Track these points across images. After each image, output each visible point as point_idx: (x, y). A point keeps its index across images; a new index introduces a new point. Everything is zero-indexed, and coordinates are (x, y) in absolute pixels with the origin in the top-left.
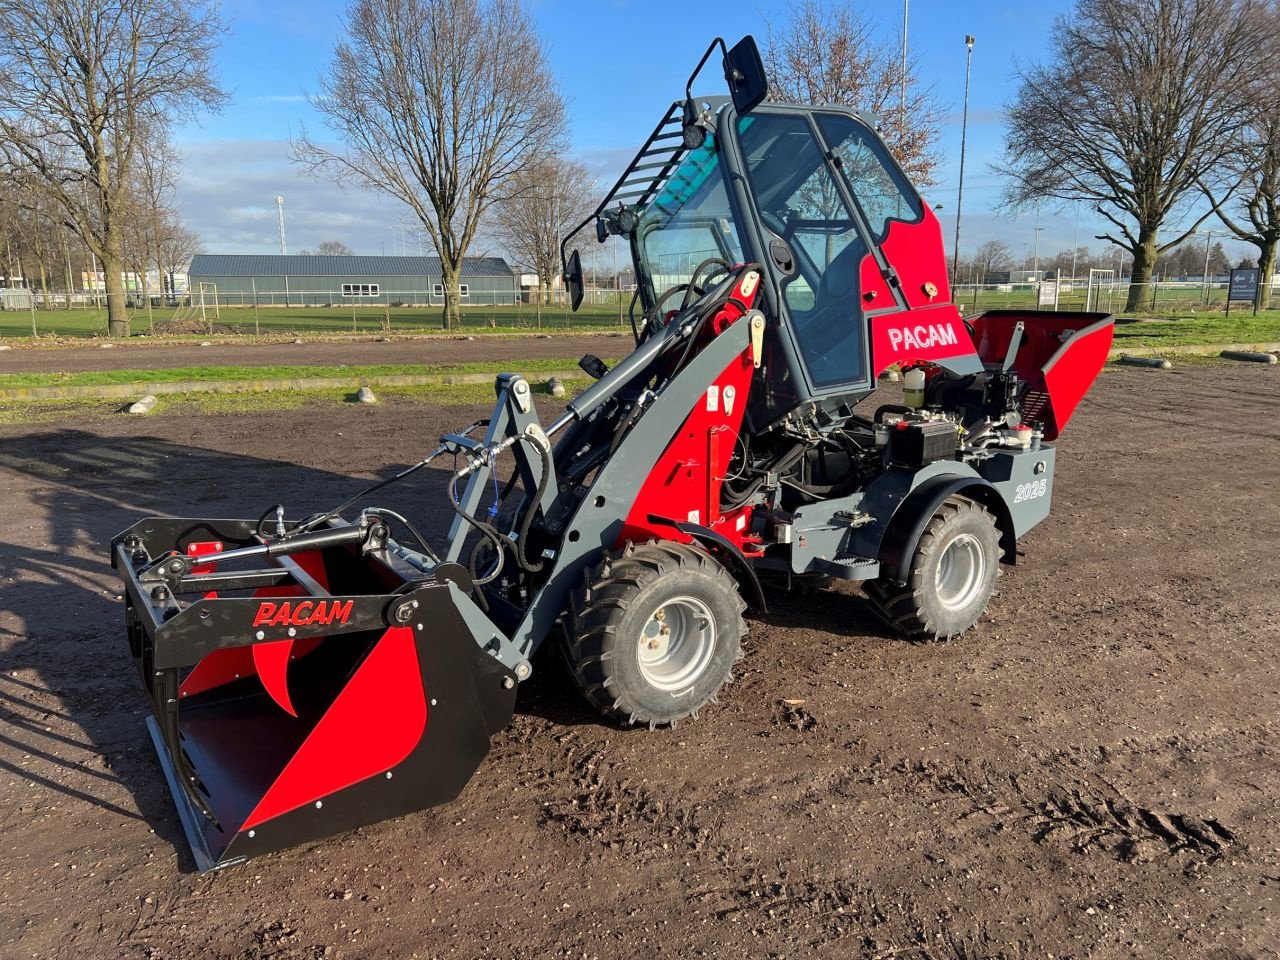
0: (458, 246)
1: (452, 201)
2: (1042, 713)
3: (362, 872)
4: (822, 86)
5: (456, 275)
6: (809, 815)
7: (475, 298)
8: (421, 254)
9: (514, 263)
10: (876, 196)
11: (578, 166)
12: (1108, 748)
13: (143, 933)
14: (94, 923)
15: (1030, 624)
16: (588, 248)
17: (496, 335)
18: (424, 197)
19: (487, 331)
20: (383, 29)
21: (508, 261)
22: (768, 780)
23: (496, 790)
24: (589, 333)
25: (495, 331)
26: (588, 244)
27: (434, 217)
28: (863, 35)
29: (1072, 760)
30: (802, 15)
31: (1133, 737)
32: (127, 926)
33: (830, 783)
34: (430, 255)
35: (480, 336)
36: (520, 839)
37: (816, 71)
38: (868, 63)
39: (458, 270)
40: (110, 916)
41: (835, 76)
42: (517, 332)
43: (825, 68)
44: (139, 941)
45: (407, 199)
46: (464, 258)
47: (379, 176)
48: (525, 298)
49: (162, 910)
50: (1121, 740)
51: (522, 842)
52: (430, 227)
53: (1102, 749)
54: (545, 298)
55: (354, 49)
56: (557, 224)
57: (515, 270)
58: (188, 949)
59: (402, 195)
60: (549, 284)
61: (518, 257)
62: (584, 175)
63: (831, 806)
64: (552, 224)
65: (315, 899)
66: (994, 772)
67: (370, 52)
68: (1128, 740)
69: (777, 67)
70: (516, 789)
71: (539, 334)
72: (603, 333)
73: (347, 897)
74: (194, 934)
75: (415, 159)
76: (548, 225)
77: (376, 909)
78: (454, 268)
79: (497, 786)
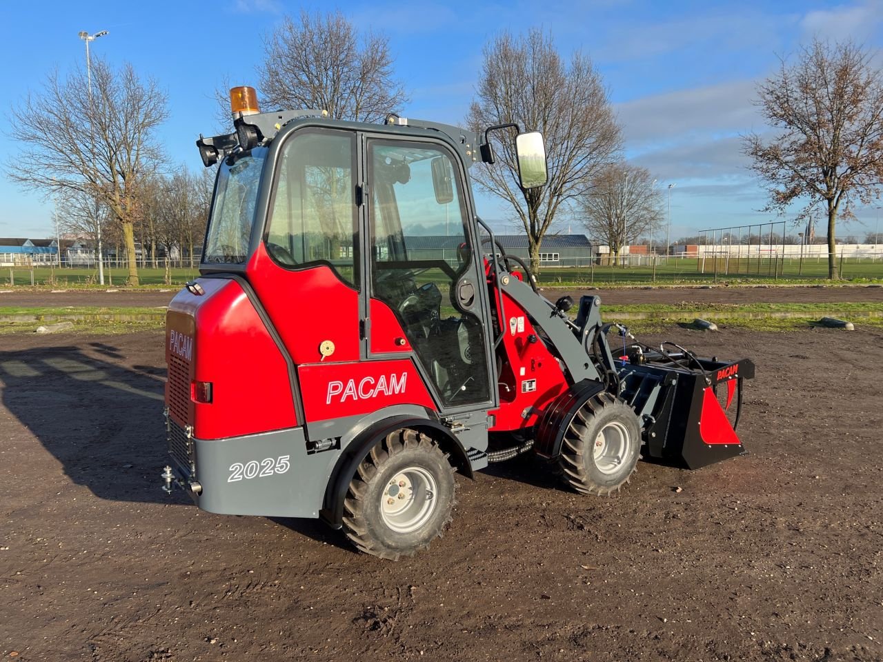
0: (541, 228)
1: (538, 198)
2: (792, 612)
3: (232, 628)
4: (828, 103)
5: (538, 248)
6: (538, 653)
7: (562, 262)
8: (516, 233)
9: (593, 238)
10: (874, 184)
11: (643, 170)
12: (834, 651)
13: (100, 638)
14: (82, 627)
15: (832, 537)
16: (647, 227)
17: (561, 287)
18: (520, 197)
19: (555, 285)
20: (501, 90)
21: (588, 237)
22: (528, 621)
23: (344, 592)
24: (628, 287)
25: (560, 285)
26: (647, 224)
27: (525, 209)
28: (863, 62)
29: (792, 655)
30: (811, 53)
31: (864, 645)
32: (96, 632)
33: (573, 632)
34: (521, 234)
35: (549, 288)
36: (335, 628)
37: (823, 92)
38: (868, 83)
39: (540, 244)
40: (93, 624)
41: (839, 94)
42: (575, 285)
43: (831, 89)
44: (96, 642)
45: (509, 198)
46: (544, 236)
47: (491, 185)
48: (598, 262)
49: (119, 626)
50: (851, 646)
51: (334, 630)
52: (522, 216)
53: (827, 651)
54: (613, 262)
55: (482, 104)
56: (625, 211)
57: (593, 243)
58: (115, 653)
59: (505, 196)
60: (616, 252)
61: (595, 234)
62: (647, 176)
63: (560, 650)
64: (622, 212)
65: (197, 639)
66: (714, 651)
67: (492, 106)
68: (858, 646)
69: (789, 92)
70: (356, 595)
71: (590, 287)
72: (639, 286)
73: (213, 642)
74: (123, 644)
75: (515, 170)
76: (619, 211)
77: (223, 653)
78: (537, 242)
79: (345, 589)
